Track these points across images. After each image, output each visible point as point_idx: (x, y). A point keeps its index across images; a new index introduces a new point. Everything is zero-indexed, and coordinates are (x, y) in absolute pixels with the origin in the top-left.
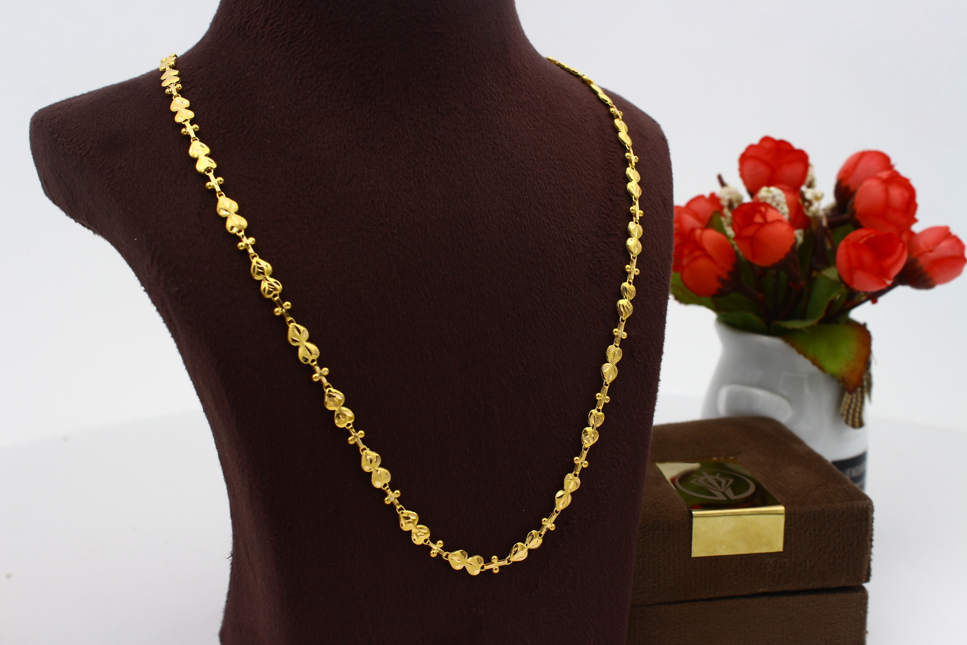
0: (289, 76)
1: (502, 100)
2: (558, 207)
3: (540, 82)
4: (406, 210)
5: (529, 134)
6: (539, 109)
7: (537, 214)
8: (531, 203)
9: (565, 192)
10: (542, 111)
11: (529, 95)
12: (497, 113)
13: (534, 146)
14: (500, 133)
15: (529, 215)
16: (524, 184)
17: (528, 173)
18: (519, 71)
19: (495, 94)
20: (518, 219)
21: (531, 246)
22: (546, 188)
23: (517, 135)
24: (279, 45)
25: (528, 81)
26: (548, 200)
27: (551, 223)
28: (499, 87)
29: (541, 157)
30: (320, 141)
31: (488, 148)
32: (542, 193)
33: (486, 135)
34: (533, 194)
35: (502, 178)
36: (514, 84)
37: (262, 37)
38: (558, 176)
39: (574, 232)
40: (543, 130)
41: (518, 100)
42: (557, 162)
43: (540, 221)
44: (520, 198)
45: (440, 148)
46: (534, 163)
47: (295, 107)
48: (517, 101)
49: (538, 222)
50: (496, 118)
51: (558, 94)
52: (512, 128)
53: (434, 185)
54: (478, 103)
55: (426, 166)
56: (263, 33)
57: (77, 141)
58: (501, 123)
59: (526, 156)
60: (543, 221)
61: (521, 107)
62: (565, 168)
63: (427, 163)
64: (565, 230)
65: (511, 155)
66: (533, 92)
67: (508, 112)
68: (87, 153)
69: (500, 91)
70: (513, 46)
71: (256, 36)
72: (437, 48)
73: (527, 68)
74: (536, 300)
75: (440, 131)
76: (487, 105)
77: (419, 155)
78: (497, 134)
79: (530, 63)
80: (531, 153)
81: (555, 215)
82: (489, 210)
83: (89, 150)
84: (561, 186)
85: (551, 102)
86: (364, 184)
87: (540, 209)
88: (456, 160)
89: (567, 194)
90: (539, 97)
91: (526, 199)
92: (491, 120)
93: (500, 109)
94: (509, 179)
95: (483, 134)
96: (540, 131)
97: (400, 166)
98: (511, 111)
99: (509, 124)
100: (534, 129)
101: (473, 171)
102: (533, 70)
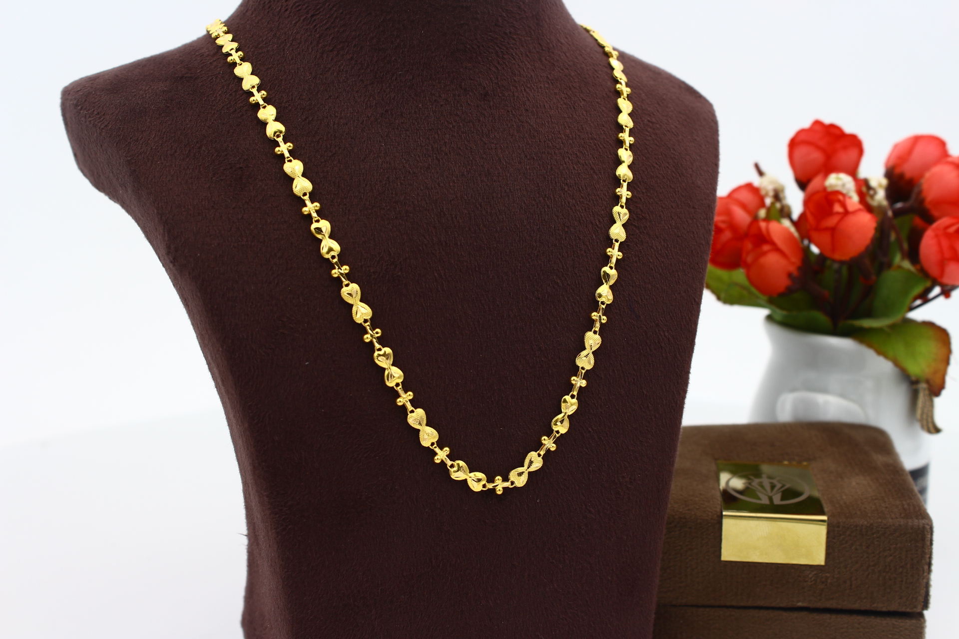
0: (310, 50)
1: (531, 76)
2: (586, 188)
3: (576, 58)
4: (422, 188)
5: (558, 112)
6: (572, 86)
7: (562, 195)
8: (556, 183)
9: (594, 172)
10: (575, 88)
11: (562, 72)
12: (525, 90)
13: (564, 124)
14: (527, 110)
15: (553, 195)
16: (550, 164)
17: (555, 152)
18: (553, 46)
19: (524, 71)
20: (541, 199)
21: (555, 227)
22: (574, 167)
23: (545, 112)
24: (302, 18)
25: (562, 57)
26: (575, 180)
27: (578, 204)
28: (529, 63)
29: (570, 135)
30: (337, 117)
31: (513, 125)
32: (569, 173)
33: (512, 112)
34: (559, 173)
35: (526, 156)
36: (546, 60)
37: (286, 10)
38: (588, 155)
39: (602, 215)
40: (574, 108)
41: (549, 76)
42: (587, 141)
43: (565, 202)
44: (545, 178)
45: (461, 125)
46: (562, 142)
47: (314, 81)
48: (547, 77)
49: (563, 203)
50: (523, 94)
51: (596, 71)
52: (540, 106)
53: (453, 162)
54: (505, 80)
55: (445, 142)
56: (287, 6)
57: (98, 113)
58: (529, 100)
59: (554, 134)
60: (569, 203)
61: (552, 84)
62: (596, 147)
63: (447, 141)
64: (592, 212)
65: (537, 134)
66: (567, 69)
67: (537, 88)
68: (106, 126)
69: (530, 67)
70: (547, 20)
71: (280, 9)
72: (462, 22)
73: (562, 44)
74: (558, 283)
75: (462, 107)
76: (515, 81)
77: (439, 133)
78: (524, 111)
79: (567, 38)
80: (559, 132)
81: (582, 196)
82: (510, 189)
83: (109, 123)
84: (590, 165)
85: (586, 78)
86: (380, 160)
87: (566, 189)
88: (478, 138)
89: (597, 175)
90: (573, 74)
91: (551, 179)
92: (518, 97)
93: (528, 86)
94: (534, 158)
95: (509, 111)
96: (571, 108)
97: (419, 143)
98: (541, 87)
99: (537, 101)
100: (564, 106)
101: (495, 149)
102: (570, 45)
